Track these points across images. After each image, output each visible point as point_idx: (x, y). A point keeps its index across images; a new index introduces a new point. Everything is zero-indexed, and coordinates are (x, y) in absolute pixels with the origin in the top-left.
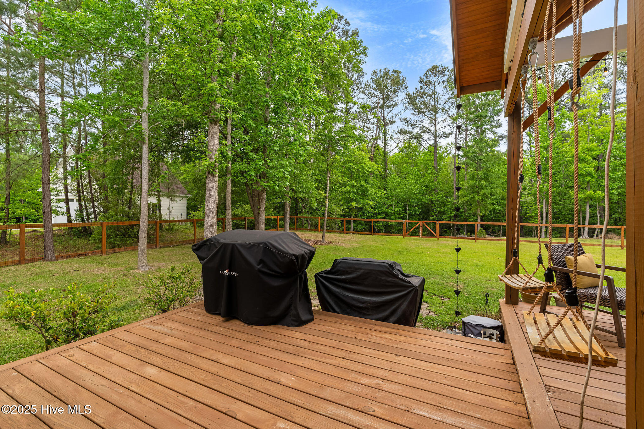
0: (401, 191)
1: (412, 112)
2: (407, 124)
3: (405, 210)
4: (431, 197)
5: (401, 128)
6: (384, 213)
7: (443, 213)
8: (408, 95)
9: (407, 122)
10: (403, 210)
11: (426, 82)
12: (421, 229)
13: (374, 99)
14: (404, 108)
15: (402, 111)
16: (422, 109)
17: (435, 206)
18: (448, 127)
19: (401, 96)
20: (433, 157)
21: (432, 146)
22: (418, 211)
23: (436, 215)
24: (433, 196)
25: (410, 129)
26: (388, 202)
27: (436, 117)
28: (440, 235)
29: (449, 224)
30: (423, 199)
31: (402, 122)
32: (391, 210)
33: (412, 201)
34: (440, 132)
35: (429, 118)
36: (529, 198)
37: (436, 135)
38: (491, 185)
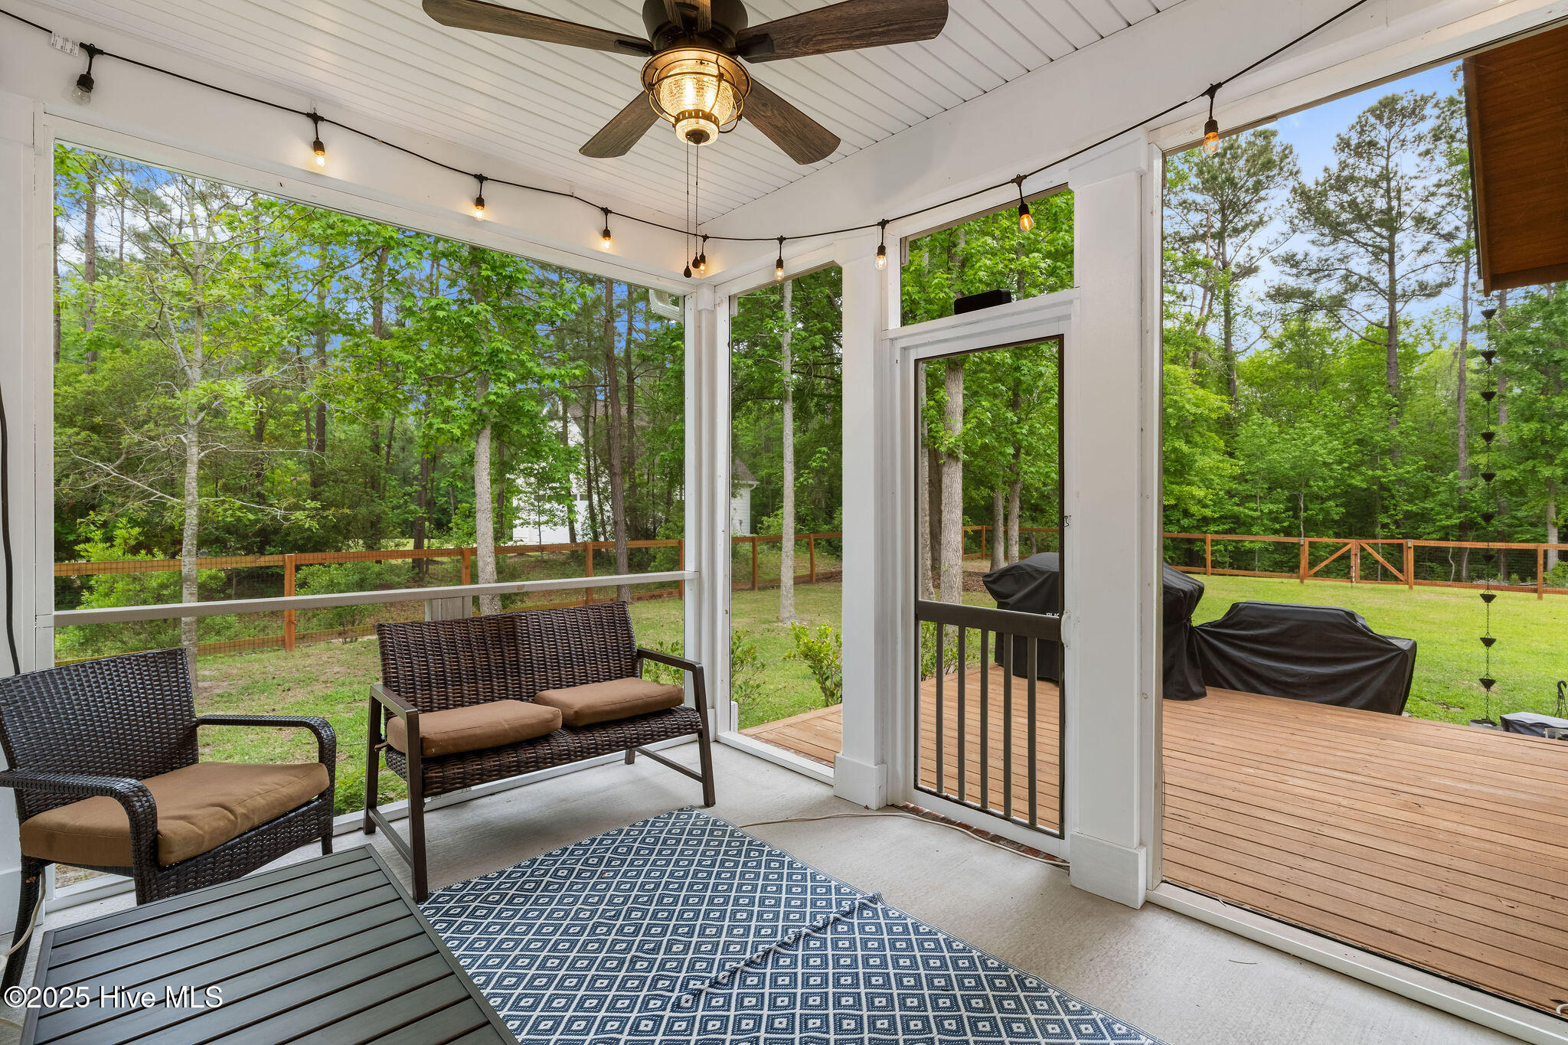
0: (1282, 456)
1: (1313, 235)
2: (1294, 271)
3: (1295, 509)
4: (1379, 473)
5: (1276, 284)
6: (1230, 517)
7: (1423, 517)
8: (1302, 193)
9: (1296, 265)
10: (1287, 510)
11: (1359, 146)
12: (1355, 562)
13: (1196, 217)
14: (1286, 228)
15: (1281, 239)
16: (1344, 224)
17: (1393, 497)
18: (1438, 268)
19: (1278, 198)
20: (1383, 356)
21: (1380, 325)
22: (1336, 510)
23: (1396, 522)
24: (1385, 469)
25: (1306, 283)
26: (1240, 488)
27: (1392, 244)
28: (1416, 576)
29: (1445, 550)
30: (1353, 477)
31: (1281, 268)
32: (1251, 509)
33: (1316, 485)
34: (1407, 283)
35: (1370, 249)
37: (1392, 294)
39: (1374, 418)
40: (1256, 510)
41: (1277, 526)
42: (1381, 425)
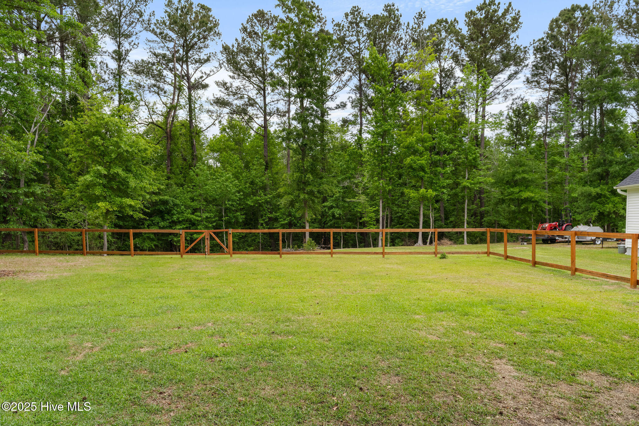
1: (232, 74)
2: (226, 92)
4: (258, 198)
5: (218, 96)
8: (226, 48)
9: (227, 89)
10: (215, 217)
11: (251, 32)
12: (208, 243)
13: (171, 45)
14: (217, 65)
15: (215, 70)
16: (245, 72)
17: (264, 210)
21: (261, 126)
22: (241, 218)
23: (266, 223)
24: (260, 197)
25: (231, 99)
26: (192, 204)
27: (264, 86)
28: (234, 249)
30: (248, 200)
31: (220, 89)
32: (197, 216)
33: (228, 204)
34: (272, 107)
35: (255, 86)
36: (363, 198)
37: (265, 111)
38: (319, 181)
39: (256, 171)
40: (200, 217)
41: (210, 225)
42: (259, 174)
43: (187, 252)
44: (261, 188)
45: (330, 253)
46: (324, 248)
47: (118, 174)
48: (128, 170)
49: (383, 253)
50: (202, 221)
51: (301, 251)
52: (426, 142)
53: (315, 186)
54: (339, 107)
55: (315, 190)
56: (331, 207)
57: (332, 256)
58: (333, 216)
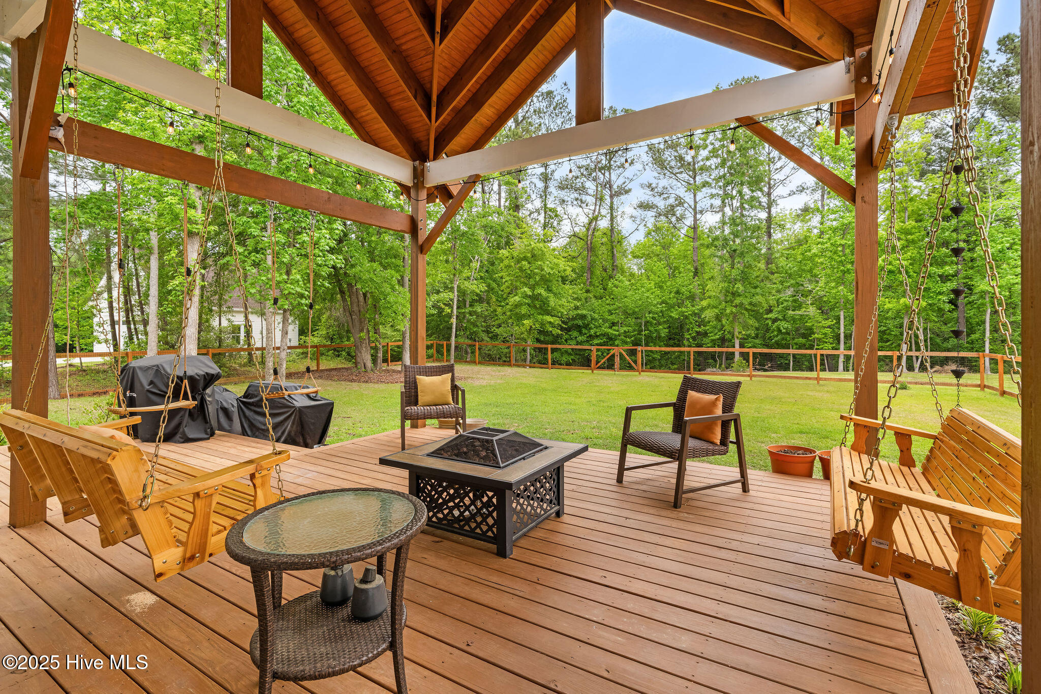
0: (631, 300)
1: (657, 173)
2: (651, 193)
5: (642, 200)
6: (604, 335)
7: (705, 334)
9: (652, 190)
10: (634, 330)
12: (617, 360)
14: (641, 167)
15: (638, 173)
16: (672, 168)
17: (691, 323)
18: (716, 197)
20: (691, 244)
21: (690, 227)
22: (664, 333)
25: (656, 200)
26: (609, 317)
27: (695, 181)
28: (642, 367)
30: (672, 312)
31: (645, 191)
32: (615, 330)
33: (649, 317)
34: (704, 204)
35: (684, 183)
36: (812, 311)
37: (695, 209)
38: (753, 290)
39: (684, 279)
40: (618, 331)
41: (629, 340)
42: (686, 283)
43: (599, 368)
44: (687, 298)
45: (749, 376)
46: (759, 370)
47: (540, 294)
48: (549, 290)
49: (818, 379)
50: (619, 335)
51: (729, 372)
52: (911, 234)
53: (746, 297)
54: (794, 193)
55: (746, 302)
56: (775, 320)
57: (751, 379)
58: (779, 331)
